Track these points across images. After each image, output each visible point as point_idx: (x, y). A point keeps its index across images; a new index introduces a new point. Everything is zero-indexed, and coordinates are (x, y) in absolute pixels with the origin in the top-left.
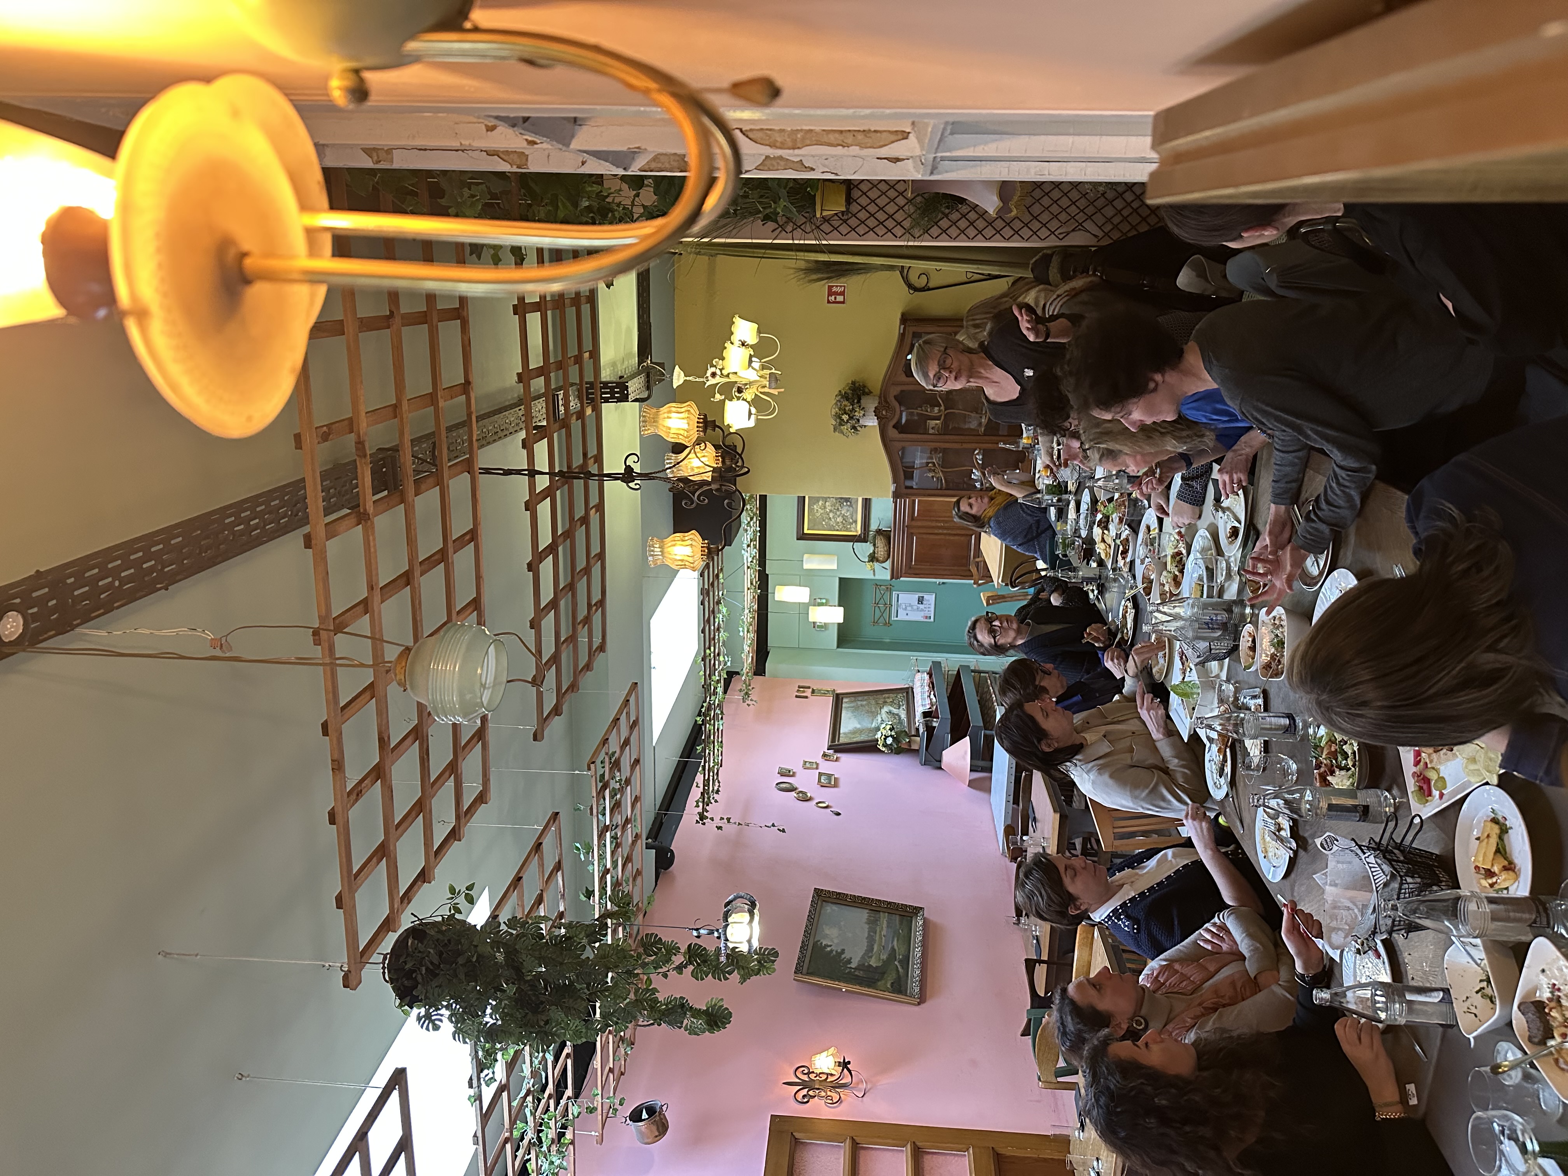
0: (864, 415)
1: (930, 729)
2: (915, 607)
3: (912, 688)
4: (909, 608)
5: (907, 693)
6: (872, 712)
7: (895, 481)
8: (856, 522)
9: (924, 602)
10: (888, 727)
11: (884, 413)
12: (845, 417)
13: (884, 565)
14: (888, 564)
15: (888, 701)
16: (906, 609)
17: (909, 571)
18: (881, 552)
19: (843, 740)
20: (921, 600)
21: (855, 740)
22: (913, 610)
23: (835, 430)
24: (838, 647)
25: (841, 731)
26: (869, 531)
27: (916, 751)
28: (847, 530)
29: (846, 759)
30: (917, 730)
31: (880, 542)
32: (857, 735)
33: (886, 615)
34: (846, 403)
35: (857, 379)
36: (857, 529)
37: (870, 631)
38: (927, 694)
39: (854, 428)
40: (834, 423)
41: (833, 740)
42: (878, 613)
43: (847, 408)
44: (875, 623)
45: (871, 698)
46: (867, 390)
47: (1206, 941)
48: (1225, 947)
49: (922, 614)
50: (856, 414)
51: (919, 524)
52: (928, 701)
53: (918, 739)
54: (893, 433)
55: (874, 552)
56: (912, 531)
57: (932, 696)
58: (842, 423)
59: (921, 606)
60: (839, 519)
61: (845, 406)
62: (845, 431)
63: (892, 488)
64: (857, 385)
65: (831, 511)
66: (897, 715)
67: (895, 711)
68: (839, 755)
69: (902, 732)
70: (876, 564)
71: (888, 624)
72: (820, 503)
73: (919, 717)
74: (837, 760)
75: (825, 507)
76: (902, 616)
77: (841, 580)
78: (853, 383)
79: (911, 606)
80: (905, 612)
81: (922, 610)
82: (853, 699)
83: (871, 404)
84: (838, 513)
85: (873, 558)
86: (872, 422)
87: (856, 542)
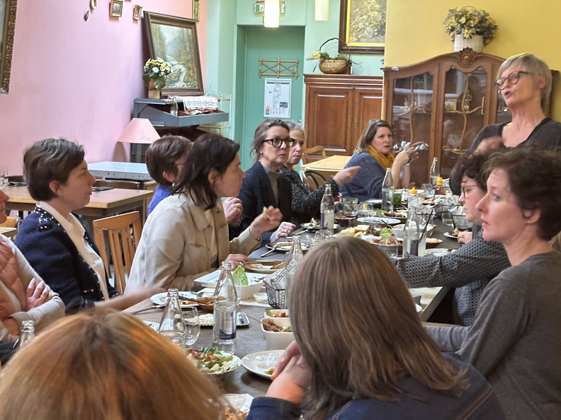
0: (465, 38)
1: (167, 108)
2: (277, 100)
3: (203, 95)
4: (276, 93)
5: (199, 90)
6: (180, 56)
7: (402, 70)
8: (358, 41)
9: (282, 108)
10: (168, 69)
11: (466, 57)
12: (463, 20)
13: (318, 69)
14: (318, 72)
15: (191, 72)
16: (275, 91)
17: (312, 92)
18: (330, 65)
19: (153, 26)
20: (283, 105)
21: (154, 38)
22: (274, 98)
23: (451, 11)
24: (239, 26)
25: (161, 25)
26: (350, 54)
27: (146, 95)
28: (351, 33)
29: (136, 29)
30: (166, 97)
31: (338, 65)
32: (159, 41)
33: (270, 72)
34: (477, 21)
35: (498, 31)
36: (351, 42)
37: (254, 56)
38: (199, 107)
39: (453, 29)
40: (458, 10)
41: (153, 17)
42: (271, 65)
43: (471, 22)
44: (262, 62)
45: (193, 56)
46: (487, 41)
47: (35, 286)
48: (32, 299)
49: (271, 106)
50: (466, 31)
51: (357, 100)
52: (193, 107)
53: (158, 97)
54: (446, 66)
55: (330, 59)
56: (350, 95)
57: (197, 112)
58: (458, 17)
59: (278, 105)
60: (361, 25)
61: (474, 20)
62: (450, 21)
63: (395, 67)
64: (493, 31)
65: (369, 16)
66: (179, 80)
67: (182, 78)
68: (139, 22)
69: (164, 82)
70: (318, 61)
71: (261, 74)
72: (377, 6)
73: (177, 99)
74: (135, 20)
75: (373, 11)
76: (268, 87)
77: (303, 28)
78: (495, 28)
79: (278, 95)
80: (272, 90)
81: (274, 106)
82: (191, 38)
83: (475, 44)
84: (367, 24)
85: (324, 57)
86: (458, 46)
87: (340, 42)
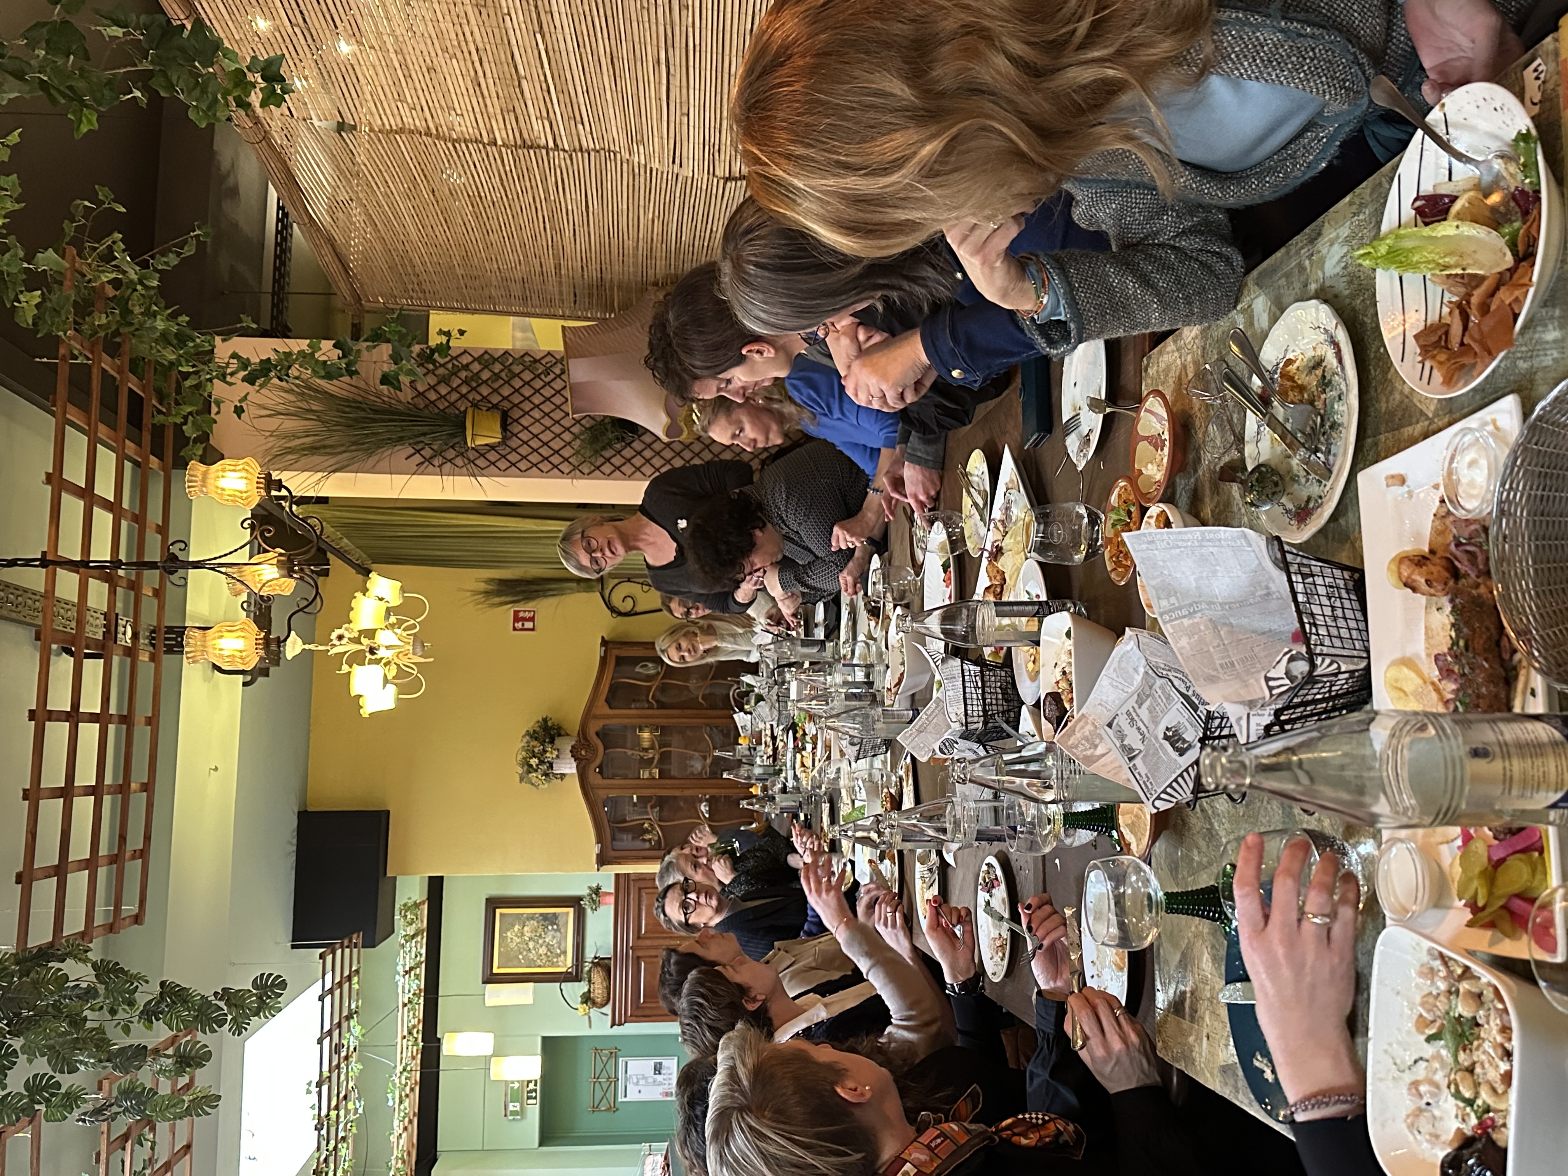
0: (558, 756)
2: (651, 1080)
4: (642, 1082)
7: (600, 840)
8: (565, 953)
9: (663, 1072)
11: (583, 753)
12: (534, 762)
13: (604, 1010)
14: (608, 1009)
16: (637, 1084)
17: (640, 1013)
18: (598, 992)
20: (658, 1069)
22: (647, 1084)
23: (521, 780)
24: (541, 1144)
26: (583, 962)
28: (553, 965)
31: (598, 978)
33: (610, 1095)
34: (535, 743)
35: (550, 716)
36: (566, 963)
37: (588, 1122)
39: (546, 775)
40: (520, 771)
42: (599, 1094)
43: (536, 750)
44: (595, 1108)
46: (563, 733)
49: (661, 1089)
50: (548, 755)
51: (648, 943)
54: (595, 778)
55: (589, 991)
56: (640, 953)
58: (530, 769)
59: (659, 1078)
60: (543, 950)
61: (534, 747)
62: (534, 780)
63: (596, 849)
64: (550, 724)
65: (531, 939)
70: (594, 1012)
71: (613, 1108)
72: (516, 928)
75: (523, 934)
76: (633, 1095)
77: (544, 1039)
78: (545, 720)
79: (645, 1078)
80: (638, 1088)
81: (661, 1084)
83: (566, 745)
84: (541, 941)
85: (587, 999)
86: (568, 767)
87: (564, 981)
